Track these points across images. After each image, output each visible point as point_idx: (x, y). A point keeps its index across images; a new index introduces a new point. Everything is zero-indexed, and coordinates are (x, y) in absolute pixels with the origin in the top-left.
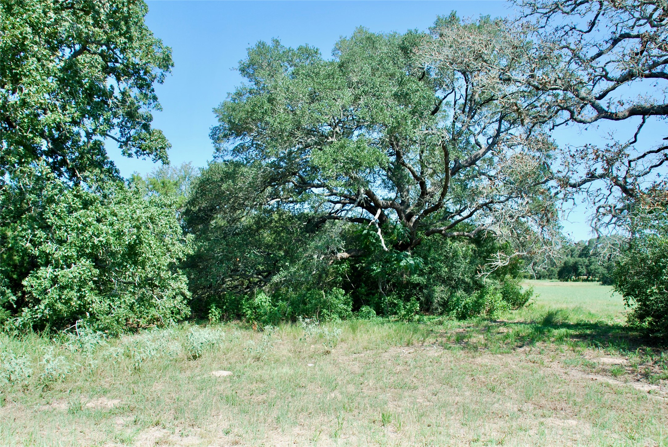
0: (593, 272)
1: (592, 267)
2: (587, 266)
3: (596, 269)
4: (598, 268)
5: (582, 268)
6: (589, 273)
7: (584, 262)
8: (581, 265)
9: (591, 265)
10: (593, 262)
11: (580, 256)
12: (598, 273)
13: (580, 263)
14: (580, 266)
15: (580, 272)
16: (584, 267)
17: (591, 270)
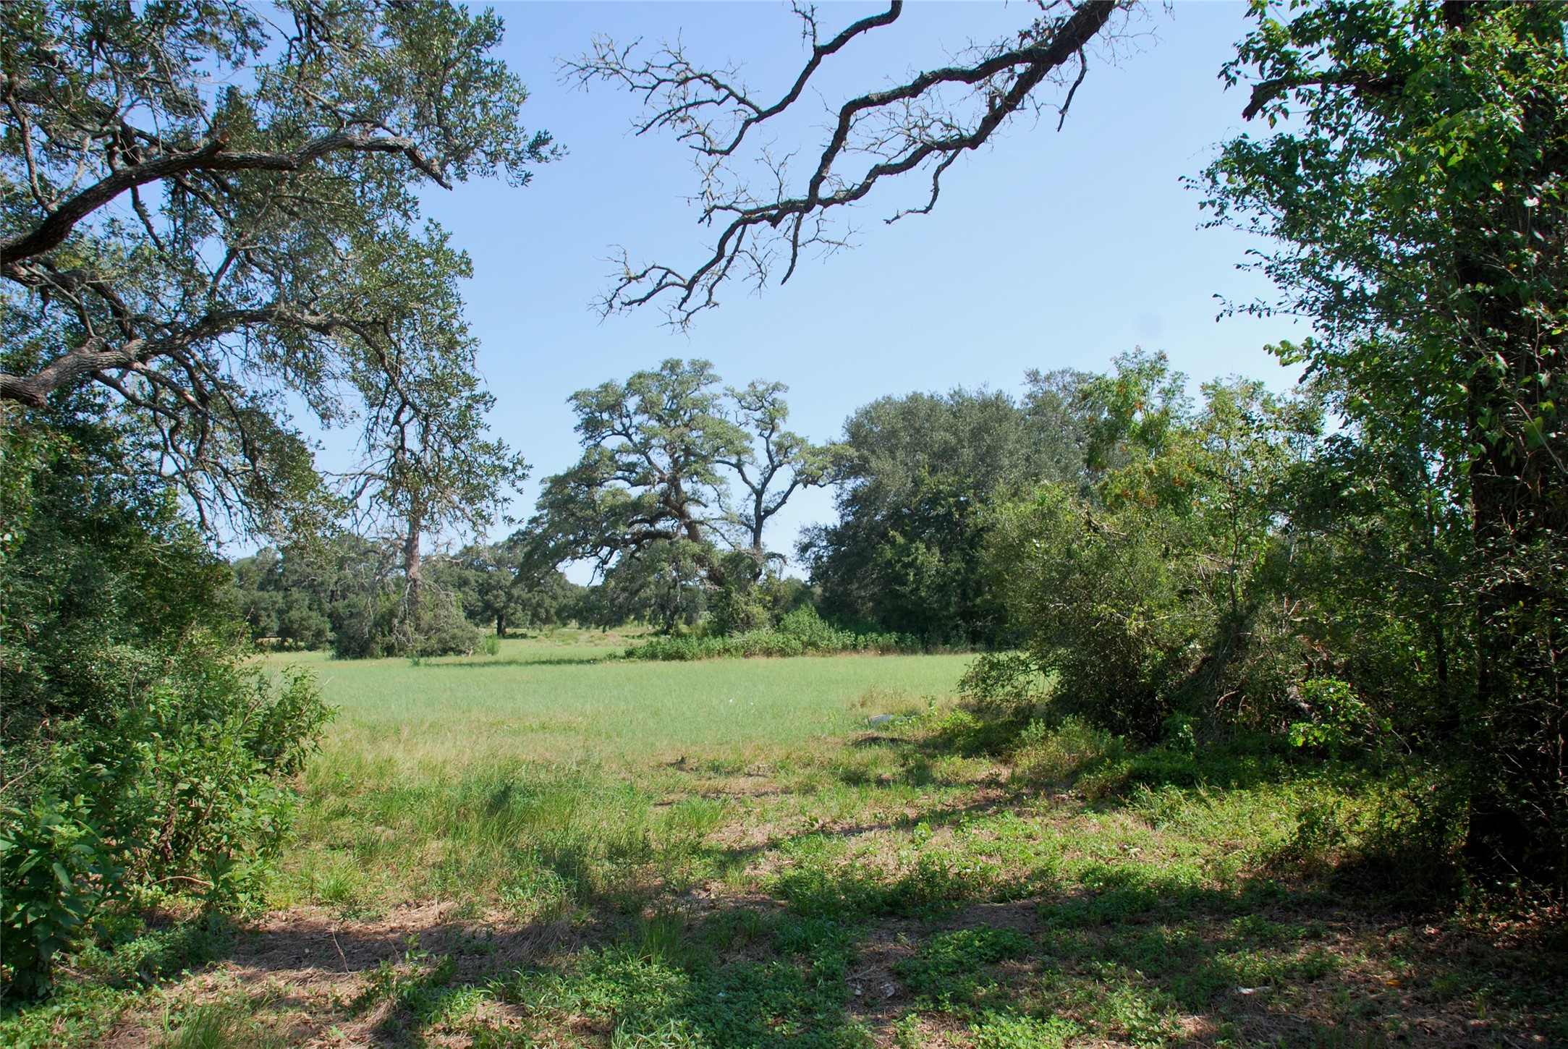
0: (296, 626)
1: (294, 614)
2: (280, 612)
3: (302, 619)
4: (310, 617)
5: (269, 616)
6: (285, 632)
7: (275, 603)
8: (265, 609)
9: (290, 608)
10: (297, 601)
11: (262, 587)
12: (308, 629)
13: (263, 605)
14: (263, 613)
15: (264, 629)
16: (274, 615)
17: (291, 621)
